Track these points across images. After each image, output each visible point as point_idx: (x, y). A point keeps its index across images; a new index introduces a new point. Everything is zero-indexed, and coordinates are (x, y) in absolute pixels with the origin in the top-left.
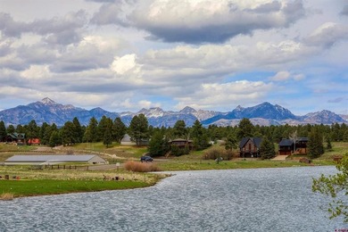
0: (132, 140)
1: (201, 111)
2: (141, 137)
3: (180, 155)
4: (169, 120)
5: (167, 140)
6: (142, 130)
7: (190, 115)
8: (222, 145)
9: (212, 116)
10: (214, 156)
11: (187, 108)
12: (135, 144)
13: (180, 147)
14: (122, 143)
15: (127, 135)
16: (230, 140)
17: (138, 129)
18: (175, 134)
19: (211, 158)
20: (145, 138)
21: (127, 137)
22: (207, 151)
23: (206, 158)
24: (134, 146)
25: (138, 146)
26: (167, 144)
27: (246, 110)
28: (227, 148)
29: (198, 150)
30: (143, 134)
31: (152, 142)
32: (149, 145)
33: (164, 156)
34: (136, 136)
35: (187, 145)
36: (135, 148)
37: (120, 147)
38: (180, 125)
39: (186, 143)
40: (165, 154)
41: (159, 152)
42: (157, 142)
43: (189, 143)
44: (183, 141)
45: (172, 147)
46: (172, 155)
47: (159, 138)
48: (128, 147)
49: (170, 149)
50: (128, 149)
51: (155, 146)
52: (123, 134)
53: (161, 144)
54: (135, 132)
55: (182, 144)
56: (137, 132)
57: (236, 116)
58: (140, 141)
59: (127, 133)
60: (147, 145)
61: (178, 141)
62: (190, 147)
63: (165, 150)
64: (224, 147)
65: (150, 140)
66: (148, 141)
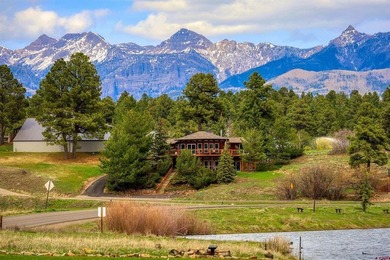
0: (49, 138)
1: (229, 45)
2: (78, 128)
3: (207, 184)
4: (125, 73)
5: (161, 137)
6: (81, 106)
7: (194, 56)
8: (337, 151)
9: (262, 60)
10: (319, 189)
11: (183, 35)
12: (57, 148)
13: (205, 159)
14: (18, 146)
15: (31, 121)
16: (364, 137)
17: (67, 103)
18: (186, 117)
19: (306, 195)
20: (90, 129)
21: (34, 128)
22: (290, 172)
23: (289, 195)
24: (55, 156)
25: (67, 156)
26: (162, 149)
27: (371, 40)
28: (355, 161)
29: (261, 168)
30: (87, 120)
31: (114, 144)
32: (106, 154)
33: (154, 187)
34: (60, 125)
35: (225, 153)
36: (58, 164)
37: (11, 159)
38: (201, 90)
39: (221, 147)
40: (157, 181)
41: (139, 175)
42: (130, 143)
43: (233, 146)
44: (214, 141)
45: (178, 160)
46: (181, 183)
47: (136, 132)
48: (37, 160)
49: (173, 166)
50: (37, 166)
51: (126, 156)
52: (21, 118)
53: (143, 150)
54: (59, 110)
55: (209, 150)
56: (66, 111)
57: (342, 60)
58: (74, 142)
59: (34, 116)
60: (97, 153)
61: (197, 141)
62: (237, 159)
63: (155, 169)
64: (347, 158)
65: (108, 136)
66: (101, 140)
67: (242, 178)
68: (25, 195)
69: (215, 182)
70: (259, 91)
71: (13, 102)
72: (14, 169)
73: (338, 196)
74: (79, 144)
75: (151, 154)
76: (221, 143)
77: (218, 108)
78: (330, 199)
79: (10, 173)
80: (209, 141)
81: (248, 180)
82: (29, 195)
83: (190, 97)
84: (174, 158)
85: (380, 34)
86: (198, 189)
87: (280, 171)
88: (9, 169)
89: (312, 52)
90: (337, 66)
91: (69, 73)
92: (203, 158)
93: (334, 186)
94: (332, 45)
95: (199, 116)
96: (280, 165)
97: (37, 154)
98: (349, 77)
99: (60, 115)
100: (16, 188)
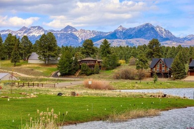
0: (40, 59)
2: (49, 56)
3: (91, 74)
5: (76, 59)
6: (51, 49)
7: (72, 34)
9: (93, 36)
10: (127, 76)
11: (68, 27)
12: (43, 62)
13: (90, 66)
14: (30, 61)
17: (46, 48)
18: (83, 53)
19: (122, 78)
20: (54, 56)
21: (35, 55)
22: (116, 71)
23: (118, 78)
24: (42, 65)
25: (46, 65)
26: (76, 63)
27: (127, 30)
28: (138, 68)
30: (52, 54)
31: (62, 61)
32: (59, 64)
33: (74, 75)
34: (44, 55)
35: (97, 65)
36: (43, 67)
37: (28, 65)
38: (88, 44)
39: (95, 62)
40: (75, 73)
41: (69, 71)
42: (67, 61)
43: (99, 62)
44: (93, 61)
45: (82, 66)
46: (82, 74)
47: (68, 57)
48: (36, 66)
49: (80, 68)
50: (36, 68)
51: (65, 65)
52: (31, 53)
53: (70, 63)
54: (44, 50)
55: (91, 63)
56: (45, 50)
57: (118, 36)
58: (48, 60)
59: (35, 52)
60: (55, 64)
61: (87, 60)
62: (100, 66)
63: (74, 69)
64: (135, 67)
65: (59, 58)
66: (57, 60)
67: (102, 72)
68: (33, 77)
69: (94, 74)
70: (107, 45)
71: (28, 47)
72: (29, 69)
73: (133, 79)
74: (50, 61)
75: (73, 64)
76: (95, 61)
77: (93, 50)
78: (130, 79)
79: (27, 70)
80: (91, 61)
81: (104, 73)
82: (34, 77)
83: (85, 47)
84: (80, 66)
85: (130, 28)
86: (88, 75)
87: (113, 70)
88: (27, 68)
89: (109, 34)
90: (117, 38)
91: (46, 38)
92: (89, 66)
93: (131, 75)
94: (115, 31)
95: (87, 53)
96: (113, 68)
97: (36, 64)
98: (120, 41)
99: (44, 52)
100: (30, 75)
